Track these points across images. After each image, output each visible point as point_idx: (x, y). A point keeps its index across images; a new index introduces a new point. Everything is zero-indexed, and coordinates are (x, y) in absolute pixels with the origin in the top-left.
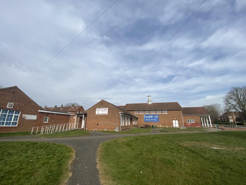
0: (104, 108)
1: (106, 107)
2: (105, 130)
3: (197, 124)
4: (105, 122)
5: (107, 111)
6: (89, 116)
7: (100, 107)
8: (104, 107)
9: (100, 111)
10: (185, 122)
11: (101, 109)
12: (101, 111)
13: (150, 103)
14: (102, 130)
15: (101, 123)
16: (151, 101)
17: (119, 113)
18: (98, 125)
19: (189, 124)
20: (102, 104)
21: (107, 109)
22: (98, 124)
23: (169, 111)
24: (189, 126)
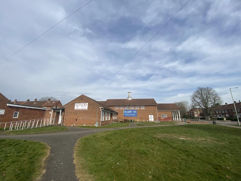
0: (84, 103)
1: (86, 102)
2: (84, 125)
3: (169, 119)
4: (84, 117)
5: (87, 106)
6: (67, 111)
7: (79, 102)
8: (83, 102)
9: (79, 106)
10: (160, 117)
11: (80, 104)
12: (81, 106)
13: (130, 99)
14: (81, 125)
15: (80, 118)
16: (131, 97)
17: (100, 108)
18: (76, 120)
19: (162, 119)
20: (82, 99)
21: (87, 104)
22: (76, 119)
23: (147, 107)
24: (162, 120)
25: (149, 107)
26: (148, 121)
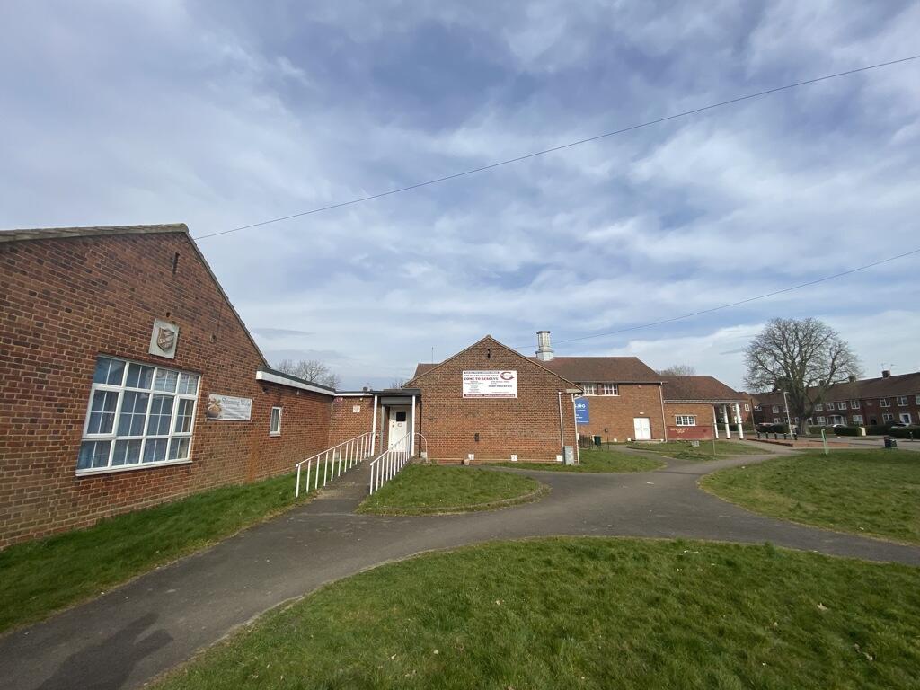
0: (501, 372)
1: (506, 369)
2: (514, 458)
3: (705, 431)
4: (509, 426)
5: (514, 382)
6: (433, 401)
7: (479, 367)
8: (497, 368)
9: (481, 381)
10: (670, 424)
11: (485, 374)
12: (489, 382)
13: (547, 357)
14: (501, 460)
15: (492, 430)
16: (549, 351)
17: (568, 391)
18: (477, 440)
19: (680, 431)
20: (488, 354)
21: (514, 373)
22: (477, 435)
23: (624, 387)
24: (679, 435)
25: (635, 387)
26: (629, 440)
